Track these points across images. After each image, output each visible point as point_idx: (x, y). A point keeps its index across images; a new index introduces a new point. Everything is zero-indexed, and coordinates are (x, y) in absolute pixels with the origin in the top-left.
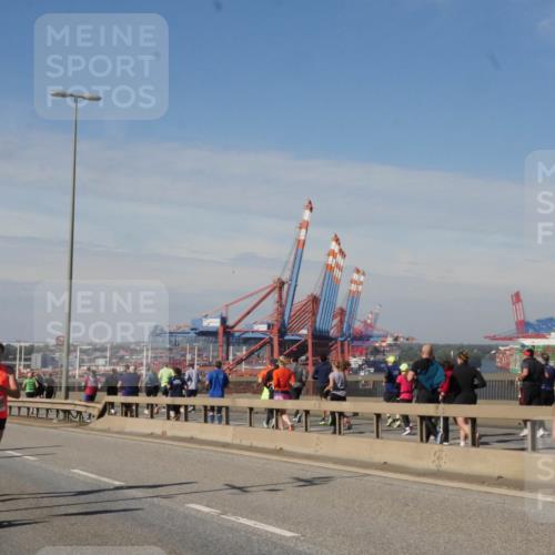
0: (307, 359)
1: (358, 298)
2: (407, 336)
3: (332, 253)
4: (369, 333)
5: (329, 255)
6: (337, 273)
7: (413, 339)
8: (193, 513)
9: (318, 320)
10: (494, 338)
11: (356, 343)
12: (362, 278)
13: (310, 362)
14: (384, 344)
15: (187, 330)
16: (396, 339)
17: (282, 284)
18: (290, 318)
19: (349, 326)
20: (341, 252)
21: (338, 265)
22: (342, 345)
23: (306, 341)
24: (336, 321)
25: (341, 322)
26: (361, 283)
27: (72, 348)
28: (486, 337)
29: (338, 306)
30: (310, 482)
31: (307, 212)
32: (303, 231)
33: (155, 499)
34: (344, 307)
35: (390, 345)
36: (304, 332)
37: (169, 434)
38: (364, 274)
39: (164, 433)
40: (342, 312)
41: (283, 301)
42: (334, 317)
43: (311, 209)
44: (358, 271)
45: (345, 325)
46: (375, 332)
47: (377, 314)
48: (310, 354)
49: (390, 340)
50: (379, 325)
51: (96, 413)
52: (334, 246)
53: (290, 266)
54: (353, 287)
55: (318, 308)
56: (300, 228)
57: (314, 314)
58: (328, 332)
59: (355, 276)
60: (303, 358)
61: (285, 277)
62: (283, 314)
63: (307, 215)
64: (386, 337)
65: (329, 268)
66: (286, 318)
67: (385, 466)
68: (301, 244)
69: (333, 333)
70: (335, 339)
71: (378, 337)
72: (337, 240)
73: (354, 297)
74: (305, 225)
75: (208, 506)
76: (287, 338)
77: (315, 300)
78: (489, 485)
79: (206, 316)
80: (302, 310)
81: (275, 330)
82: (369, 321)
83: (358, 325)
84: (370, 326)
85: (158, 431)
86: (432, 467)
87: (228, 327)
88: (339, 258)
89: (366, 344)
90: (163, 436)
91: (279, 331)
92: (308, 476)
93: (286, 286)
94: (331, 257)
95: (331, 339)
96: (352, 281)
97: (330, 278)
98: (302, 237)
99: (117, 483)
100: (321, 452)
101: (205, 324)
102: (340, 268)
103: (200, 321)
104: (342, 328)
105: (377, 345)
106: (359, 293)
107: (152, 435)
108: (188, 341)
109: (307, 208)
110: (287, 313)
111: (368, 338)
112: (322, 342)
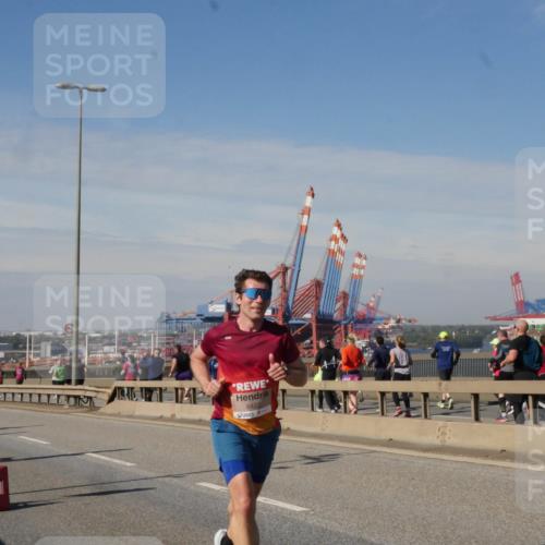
0: (312, 342)
1: (360, 283)
2: (408, 318)
3: (334, 238)
4: (372, 316)
5: (331, 240)
6: (339, 258)
7: (415, 321)
8: (204, 491)
9: (322, 303)
10: (495, 319)
11: (359, 326)
12: (364, 262)
13: (314, 346)
14: (387, 327)
15: (193, 316)
16: (398, 321)
17: (286, 269)
18: (294, 302)
19: (353, 310)
20: (343, 236)
21: (340, 250)
22: (346, 328)
23: (310, 325)
24: (339, 305)
25: (345, 305)
26: (363, 267)
27: (80, 336)
28: (487, 318)
29: (341, 290)
30: (318, 460)
31: (309, 199)
32: (306, 217)
33: (167, 479)
34: (347, 290)
35: (393, 327)
36: (308, 316)
37: (178, 416)
38: (365, 258)
39: (173, 416)
40: (345, 295)
41: (287, 286)
42: (337, 301)
43: (313, 196)
44: (360, 256)
45: (348, 309)
46: (378, 315)
47: (379, 297)
48: (314, 337)
49: (393, 323)
50: (380, 308)
51: (106, 398)
52: (336, 232)
53: (293, 252)
54: (356, 271)
55: (321, 293)
56: (303, 214)
57: (318, 298)
58: (332, 316)
59: (357, 261)
60: (308, 341)
61: (289, 263)
62: (286, 299)
63: (309, 201)
64: (388, 319)
65: (332, 253)
66: (290, 303)
67: (391, 443)
68: (303, 230)
69: (336, 316)
70: (339, 322)
71: (381, 319)
72: (339, 226)
73: (356, 281)
74: (307, 211)
75: (218, 484)
76: (290, 322)
77: (318, 284)
78: (493, 459)
79: (212, 303)
80: (306, 295)
81: (280, 314)
82: (371, 304)
83: (360, 309)
84: (372, 308)
85: (167, 414)
86: (437, 442)
87: (233, 313)
88: (341, 242)
89: (370, 326)
90: (172, 419)
91: (284, 316)
92: (315, 453)
93: (289, 272)
94: (333, 243)
95: (335, 323)
96: (354, 266)
97: (332, 262)
98: (305, 223)
99: (128, 464)
100: (328, 431)
101: (210, 310)
102: (343, 253)
103: (207, 307)
104: (345, 312)
105: (380, 327)
106: (361, 276)
107: (161, 418)
108: (194, 327)
109: (308, 194)
110: (291, 299)
111: (371, 320)
112: (326, 325)
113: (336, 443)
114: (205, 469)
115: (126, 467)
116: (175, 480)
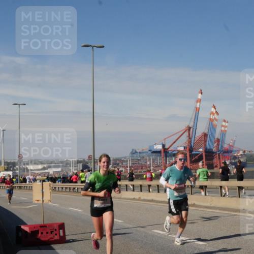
1: (225, 134)
2: (249, 150)
4: (231, 149)
6: (215, 122)
7: (252, 152)
8: (156, 234)
9: (207, 144)
11: (226, 154)
12: (227, 124)
13: (205, 164)
14: (239, 154)
15: (147, 150)
16: (244, 152)
18: (194, 144)
19: (222, 147)
20: (216, 112)
21: (215, 119)
22: (219, 156)
23: (202, 155)
24: (215, 144)
25: (218, 145)
26: (226, 127)
27: (96, 161)
29: (216, 137)
30: (209, 219)
31: (200, 95)
32: (199, 103)
33: (138, 228)
34: (219, 138)
35: (241, 155)
36: (201, 150)
37: (142, 198)
38: (228, 122)
39: (140, 198)
40: (218, 140)
41: (191, 136)
42: (215, 143)
43: (202, 93)
44: (225, 121)
45: (220, 146)
46: (234, 149)
47: (235, 141)
48: (204, 160)
49: (241, 152)
50: (235, 145)
52: (213, 110)
53: (193, 120)
54: (223, 128)
55: (207, 139)
56: (197, 102)
57: (205, 142)
58: (212, 150)
59: (224, 124)
61: (191, 125)
63: (200, 96)
65: (211, 120)
66: (192, 144)
68: (198, 110)
69: (214, 150)
70: (216, 153)
71: (236, 151)
72: (214, 107)
73: (223, 133)
74: (199, 101)
75: (162, 231)
76: (193, 153)
77: (205, 135)
79: (155, 144)
80: (199, 140)
81: (188, 149)
82: (231, 144)
83: (226, 146)
84: (232, 146)
85: (137, 197)
87: (166, 149)
88: (216, 115)
89: (231, 154)
90: (139, 199)
92: (208, 216)
93: (191, 129)
94: (212, 115)
95: (214, 153)
96: (222, 126)
97: (212, 125)
98: (198, 106)
99: (120, 221)
100: (213, 205)
101: (155, 148)
102: (216, 120)
103: (153, 146)
104: (218, 147)
105: (235, 155)
106: (225, 131)
107: (134, 199)
108: (148, 156)
109: (199, 93)
110: (193, 141)
111: (231, 152)
112: (210, 154)
113: (218, 211)
114: (155, 223)
115: (119, 222)
116: (142, 229)
